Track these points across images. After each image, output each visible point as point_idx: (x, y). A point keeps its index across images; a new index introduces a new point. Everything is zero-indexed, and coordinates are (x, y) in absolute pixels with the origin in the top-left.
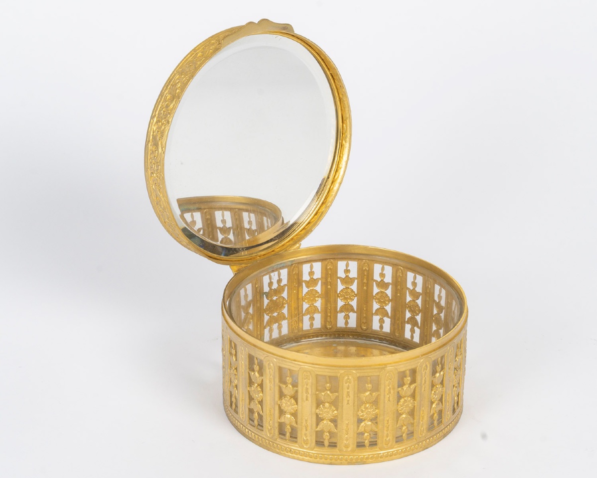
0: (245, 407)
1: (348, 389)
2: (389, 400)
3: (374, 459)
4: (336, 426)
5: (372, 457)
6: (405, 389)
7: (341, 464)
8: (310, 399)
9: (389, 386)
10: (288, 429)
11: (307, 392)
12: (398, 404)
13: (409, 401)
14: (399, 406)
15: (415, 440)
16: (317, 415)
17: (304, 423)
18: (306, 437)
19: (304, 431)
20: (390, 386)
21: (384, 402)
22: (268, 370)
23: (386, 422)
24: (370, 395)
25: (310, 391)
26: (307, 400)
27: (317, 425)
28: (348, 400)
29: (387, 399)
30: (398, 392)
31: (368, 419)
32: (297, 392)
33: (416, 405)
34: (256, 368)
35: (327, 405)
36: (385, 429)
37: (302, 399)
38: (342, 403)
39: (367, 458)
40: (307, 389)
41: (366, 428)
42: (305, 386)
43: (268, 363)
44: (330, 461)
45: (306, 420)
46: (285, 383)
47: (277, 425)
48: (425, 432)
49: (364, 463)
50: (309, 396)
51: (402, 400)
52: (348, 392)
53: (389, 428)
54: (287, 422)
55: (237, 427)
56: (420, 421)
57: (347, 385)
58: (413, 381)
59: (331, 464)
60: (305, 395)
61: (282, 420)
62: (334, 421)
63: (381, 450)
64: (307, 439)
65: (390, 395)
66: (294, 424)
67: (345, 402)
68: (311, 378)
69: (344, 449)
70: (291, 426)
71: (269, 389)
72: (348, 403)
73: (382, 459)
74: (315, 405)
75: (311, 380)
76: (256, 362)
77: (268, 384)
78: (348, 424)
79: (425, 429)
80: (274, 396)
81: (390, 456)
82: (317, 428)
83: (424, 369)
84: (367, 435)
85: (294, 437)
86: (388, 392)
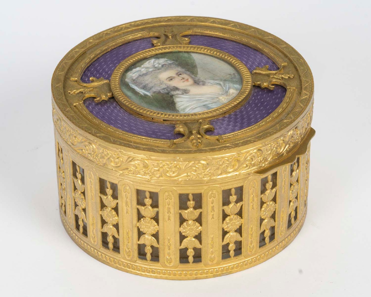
0: (96, 230)
1: (212, 203)
2: (253, 208)
3: (240, 267)
4: (201, 242)
5: (237, 266)
6: (267, 194)
7: (207, 278)
8: (172, 219)
9: (252, 194)
10: (148, 250)
11: (169, 212)
12: (261, 210)
13: (271, 205)
14: (262, 212)
15: (276, 242)
16: (180, 233)
17: (167, 242)
18: (169, 256)
19: (167, 251)
20: (254, 194)
21: (248, 211)
22: (124, 194)
23: (250, 230)
24: (235, 207)
25: (172, 211)
26: (169, 219)
27: (181, 242)
28: (213, 215)
29: (251, 207)
30: (261, 199)
31: (233, 230)
32: (158, 213)
33: (277, 207)
34: (109, 191)
35: (190, 222)
36: (250, 236)
37: (164, 219)
38: (207, 219)
39: (233, 268)
40: (169, 209)
41: (232, 239)
42: (167, 206)
43: (124, 186)
44: (195, 276)
45: (169, 240)
46: (144, 205)
47: (136, 247)
48: (284, 232)
49: (230, 273)
50: (171, 215)
51: (265, 205)
52: (213, 207)
53: (253, 235)
54: (147, 243)
55: (86, 250)
56: (281, 222)
57: (211, 199)
58: (274, 185)
59: (196, 279)
60: (167, 215)
61: (141, 242)
62: (198, 237)
63: (246, 257)
64: (171, 258)
65: (254, 203)
66: (155, 245)
67: (210, 217)
68: (173, 198)
69: (210, 263)
70: (152, 247)
71: (125, 212)
72: (213, 218)
73: (247, 266)
74: (178, 223)
75: (173, 200)
76: (109, 185)
77: (125, 208)
78: (213, 238)
79: (284, 229)
80: (132, 219)
81: (254, 262)
82: (180, 245)
83: (284, 171)
84: (232, 246)
85: (155, 257)
86: (251, 201)
